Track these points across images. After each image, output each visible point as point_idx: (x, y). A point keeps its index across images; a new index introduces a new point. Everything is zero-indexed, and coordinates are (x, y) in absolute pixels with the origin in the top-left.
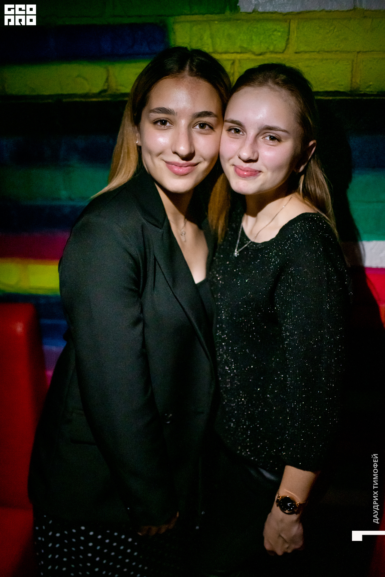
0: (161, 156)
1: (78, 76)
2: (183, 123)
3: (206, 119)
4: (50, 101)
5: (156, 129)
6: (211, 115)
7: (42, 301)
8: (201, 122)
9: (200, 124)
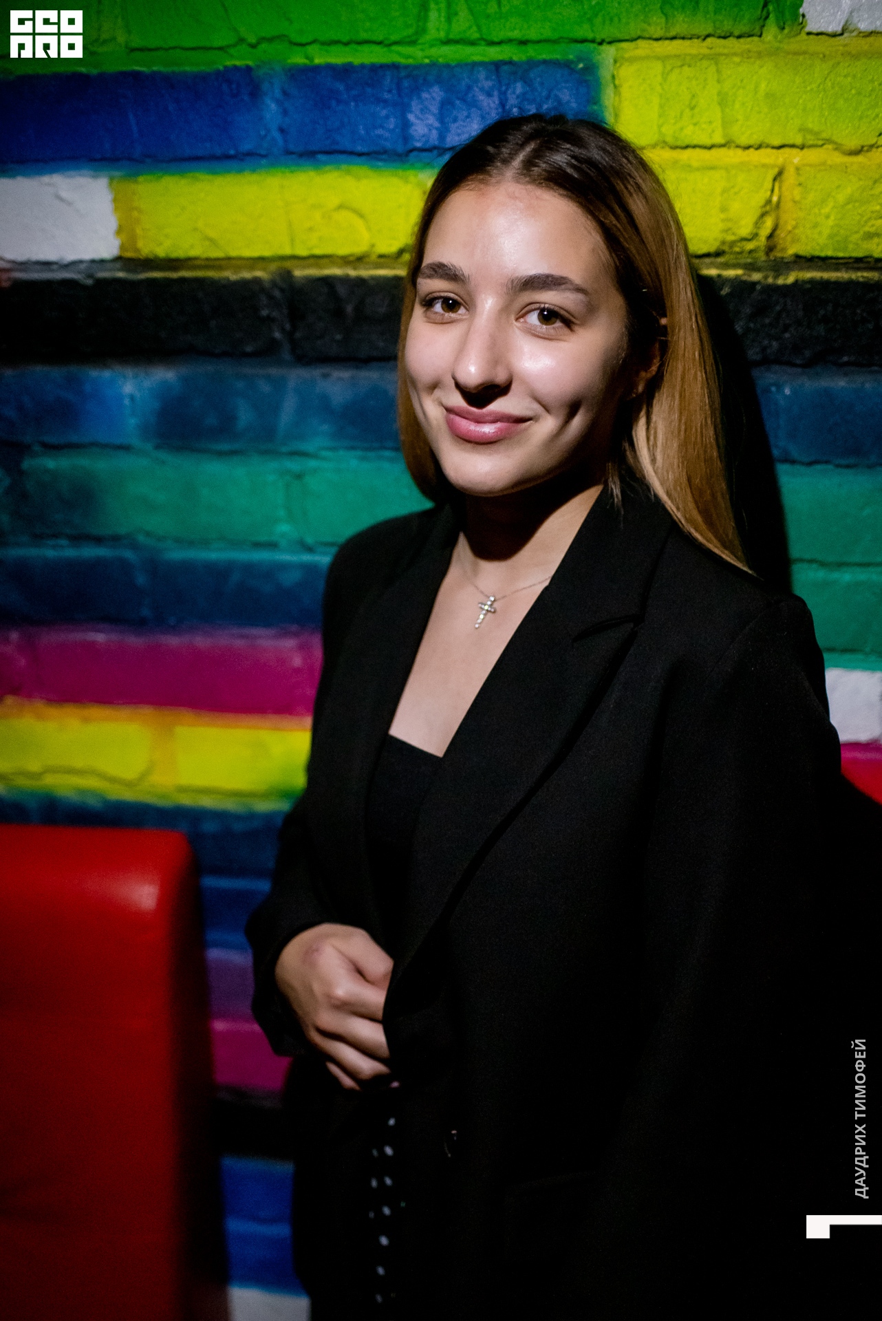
0: (437, 393)
1: (341, 207)
2: (488, 303)
3: (550, 298)
4: (259, 274)
5: (429, 322)
6: (563, 287)
7: (209, 827)
8: (547, 306)
9: (542, 310)
